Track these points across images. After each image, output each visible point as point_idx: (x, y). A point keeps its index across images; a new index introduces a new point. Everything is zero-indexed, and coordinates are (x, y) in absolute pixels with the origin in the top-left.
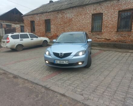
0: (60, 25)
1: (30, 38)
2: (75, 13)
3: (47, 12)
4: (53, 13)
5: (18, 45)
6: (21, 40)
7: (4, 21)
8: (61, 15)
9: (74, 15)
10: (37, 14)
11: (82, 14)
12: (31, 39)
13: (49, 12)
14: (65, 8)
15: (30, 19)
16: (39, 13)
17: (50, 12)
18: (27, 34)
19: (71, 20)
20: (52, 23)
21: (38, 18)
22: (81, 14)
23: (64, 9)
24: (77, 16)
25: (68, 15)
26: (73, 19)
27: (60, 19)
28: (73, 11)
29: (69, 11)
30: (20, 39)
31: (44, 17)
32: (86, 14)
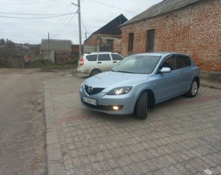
0: (169, 38)
1: (112, 61)
2: (196, 15)
3: (150, 18)
4: (159, 18)
5: (94, 69)
6: (98, 63)
7: (105, 35)
8: (173, 20)
9: (193, 20)
10: (138, 22)
11: (209, 16)
12: (114, 62)
13: (153, 17)
14: (179, 7)
15: (129, 31)
16: (140, 21)
17: (156, 16)
18: (109, 55)
19: (187, 29)
20: (157, 35)
21: (138, 29)
22: (206, 17)
23: (177, 10)
24: (200, 20)
25: (183, 20)
26: (191, 27)
27: (169, 27)
28: (193, 11)
29: (185, 12)
30: (97, 61)
31: (146, 27)
32: (218, 14)
